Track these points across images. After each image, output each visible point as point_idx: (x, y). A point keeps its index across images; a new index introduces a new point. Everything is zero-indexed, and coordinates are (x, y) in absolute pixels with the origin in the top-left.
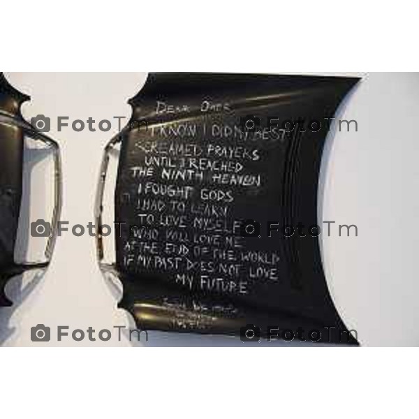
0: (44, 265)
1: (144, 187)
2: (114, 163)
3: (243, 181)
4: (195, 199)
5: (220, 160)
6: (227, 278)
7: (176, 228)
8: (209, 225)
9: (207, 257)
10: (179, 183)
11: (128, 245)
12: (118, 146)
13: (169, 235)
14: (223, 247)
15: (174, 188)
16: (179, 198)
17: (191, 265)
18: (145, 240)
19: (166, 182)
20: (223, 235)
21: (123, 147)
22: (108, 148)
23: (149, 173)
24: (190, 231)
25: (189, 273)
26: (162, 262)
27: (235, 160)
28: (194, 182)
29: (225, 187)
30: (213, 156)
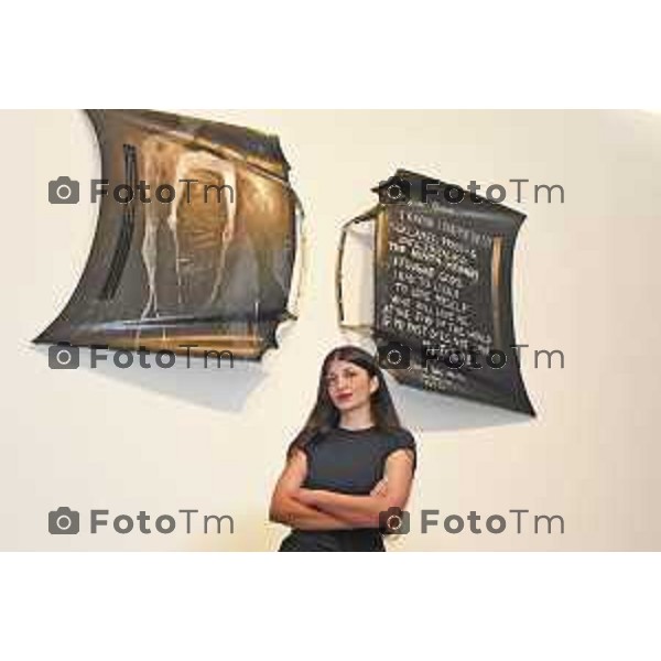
1: (399, 261)
5: (452, 252)
8: (447, 303)
9: (445, 329)
10: (423, 263)
11: (386, 308)
13: (419, 305)
15: (421, 267)
16: (425, 276)
18: (400, 306)
19: (415, 260)
20: (456, 314)
23: (403, 249)
24: (434, 305)
28: (435, 265)
29: (456, 274)
30: (446, 248)
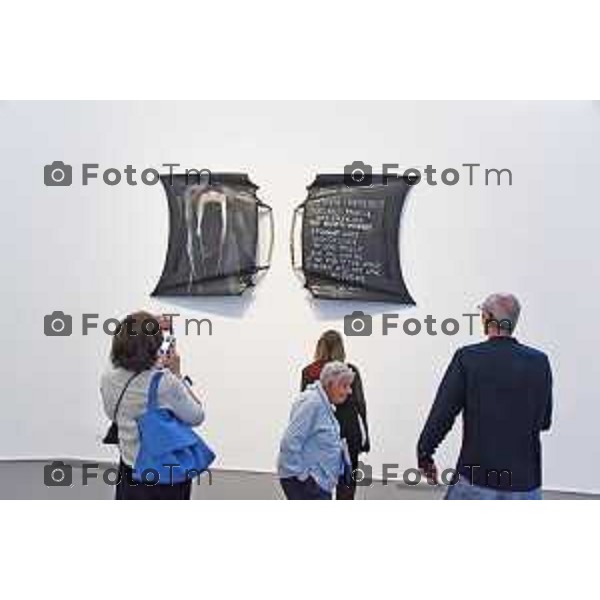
0: (267, 268)
2: (299, 219)
3: (365, 227)
4: (340, 236)
6: (355, 274)
7: (331, 251)
11: (308, 258)
12: (302, 210)
14: (353, 259)
17: (338, 268)
19: (326, 228)
21: (305, 211)
22: (296, 211)
23: (318, 223)
25: (337, 272)
26: (325, 267)
27: (359, 217)
28: (339, 228)
29: (355, 230)
